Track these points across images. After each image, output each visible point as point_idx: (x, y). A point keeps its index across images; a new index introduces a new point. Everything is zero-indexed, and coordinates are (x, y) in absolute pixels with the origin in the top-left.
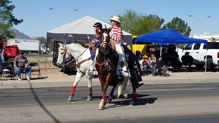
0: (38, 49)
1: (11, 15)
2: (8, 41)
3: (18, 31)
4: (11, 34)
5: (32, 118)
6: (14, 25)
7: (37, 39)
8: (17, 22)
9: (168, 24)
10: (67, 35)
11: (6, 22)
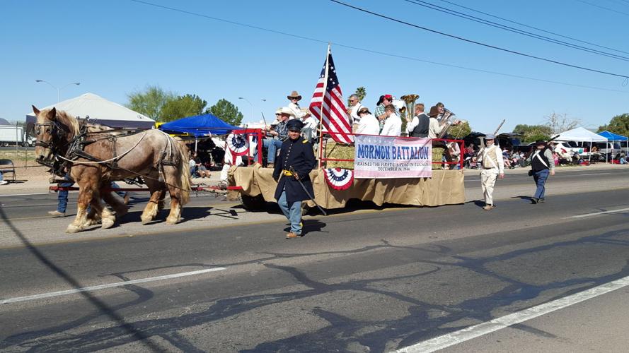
0: (14, 139)
9: (212, 108)
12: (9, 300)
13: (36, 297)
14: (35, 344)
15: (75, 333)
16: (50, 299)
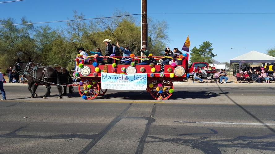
0: (224, 68)
1: (211, 53)
2: (210, 65)
3: (214, 60)
4: (211, 62)
5: (223, 101)
6: (212, 57)
7: (224, 63)
8: (214, 56)
10: (241, 61)
11: (209, 56)
12: (235, 123)
13: (244, 124)
14: (248, 142)
15: (263, 141)
16: (249, 125)
